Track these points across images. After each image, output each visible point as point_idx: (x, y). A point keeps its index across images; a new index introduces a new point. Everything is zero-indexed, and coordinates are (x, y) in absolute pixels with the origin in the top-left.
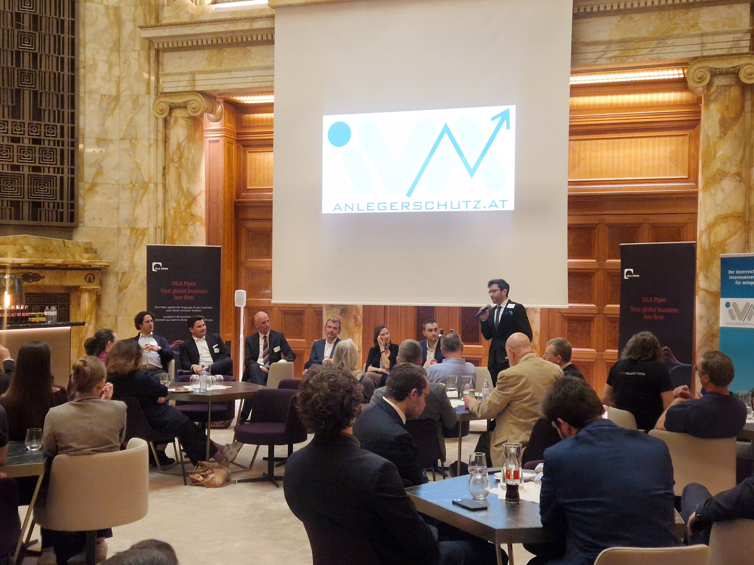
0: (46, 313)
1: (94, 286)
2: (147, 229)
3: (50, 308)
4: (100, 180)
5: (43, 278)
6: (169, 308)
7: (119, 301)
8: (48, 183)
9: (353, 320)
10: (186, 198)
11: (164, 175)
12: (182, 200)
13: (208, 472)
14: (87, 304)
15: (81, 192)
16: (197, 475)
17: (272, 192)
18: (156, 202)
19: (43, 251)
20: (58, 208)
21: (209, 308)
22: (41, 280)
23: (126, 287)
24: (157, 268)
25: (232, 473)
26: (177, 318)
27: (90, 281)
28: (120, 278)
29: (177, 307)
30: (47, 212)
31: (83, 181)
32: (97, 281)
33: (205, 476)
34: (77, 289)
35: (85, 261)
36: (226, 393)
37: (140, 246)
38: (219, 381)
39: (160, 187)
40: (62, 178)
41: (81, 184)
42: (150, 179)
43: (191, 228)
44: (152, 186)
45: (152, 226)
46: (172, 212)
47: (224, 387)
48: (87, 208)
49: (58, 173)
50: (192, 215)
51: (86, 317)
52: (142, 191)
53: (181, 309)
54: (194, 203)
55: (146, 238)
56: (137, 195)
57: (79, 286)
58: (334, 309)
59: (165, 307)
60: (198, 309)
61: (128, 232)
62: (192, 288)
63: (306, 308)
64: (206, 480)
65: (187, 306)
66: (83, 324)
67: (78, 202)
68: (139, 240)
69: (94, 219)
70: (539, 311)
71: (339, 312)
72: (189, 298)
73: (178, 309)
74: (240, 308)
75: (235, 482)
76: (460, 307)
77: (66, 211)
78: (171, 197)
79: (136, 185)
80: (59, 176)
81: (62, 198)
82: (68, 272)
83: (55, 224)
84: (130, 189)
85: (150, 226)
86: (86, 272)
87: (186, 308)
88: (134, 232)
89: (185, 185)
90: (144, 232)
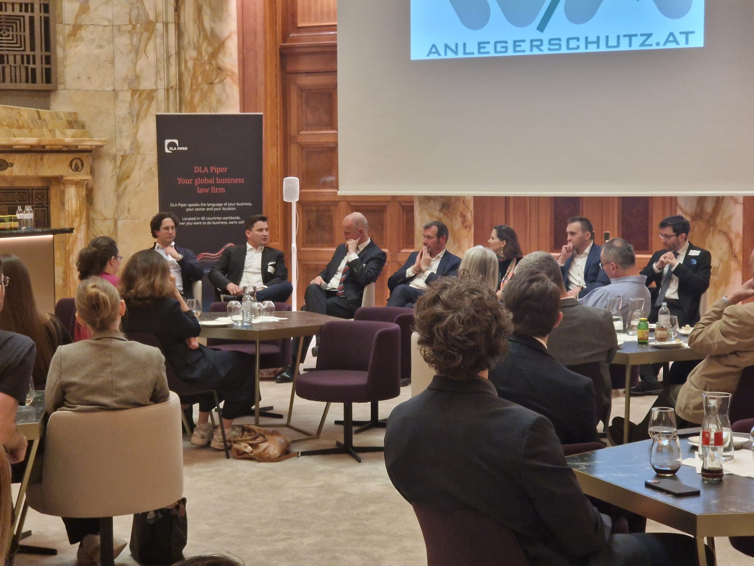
0: (18, 216)
1: (83, 176)
2: (156, 90)
3: (23, 208)
4: (85, 19)
5: (12, 165)
6: (190, 205)
7: (119, 198)
8: (12, 27)
9: (459, 219)
10: (209, 44)
11: (177, 9)
12: (204, 46)
13: (258, 440)
14: (74, 201)
15: (60, 38)
16: (243, 444)
17: (335, 30)
18: (167, 51)
19: (10, 126)
20: (28, 62)
21: (246, 204)
22: (9, 169)
23: (128, 177)
24: (171, 149)
25: (293, 442)
26: (202, 221)
27: (77, 169)
28: (118, 163)
29: (202, 204)
30: (13, 69)
31: (61, 23)
32: (87, 168)
33: (253, 446)
34: (58, 180)
35: (68, 140)
36: (280, 327)
37: (146, 116)
38: (269, 310)
39: (172, 28)
40: (32, 19)
41: (59, 27)
42: (157, 16)
43: (218, 88)
44: (160, 26)
45: (162, 85)
46: (190, 64)
47: (276, 319)
48: (67, 63)
49: (26, 11)
50: (220, 69)
51: (73, 221)
52: (145, 35)
53: (206, 207)
54: (222, 50)
55: (154, 103)
56: (140, 40)
57: (62, 177)
58: (432, 203)
59: (185, 205)
60: (232, 207)
61: (127, 96)
62: (222, 175)
63: (388, 202)
64: (256, 452)
65: (215, 203)
66: (71, 231)
67: (55, 53)
68: (144, 107)
69: (79, 78)
70: (741, 200)
71: (439, 208)
72: (218, 190)
73: (203, 207)
74: (291, 203)
75: (297, 455)
76: (619, 198)
77: (39, 67)
78: (189, 42)
79: (138, 25)
80: (27, 15)
81: (33, 49)
82: (46, 156)
83: (24, 86)
84: (129, 32)
85: (159, 87)
86: (71, 156)
87: (213, 205)
88: (136, 96)
89: (207, 23)
90: (151, 95)
